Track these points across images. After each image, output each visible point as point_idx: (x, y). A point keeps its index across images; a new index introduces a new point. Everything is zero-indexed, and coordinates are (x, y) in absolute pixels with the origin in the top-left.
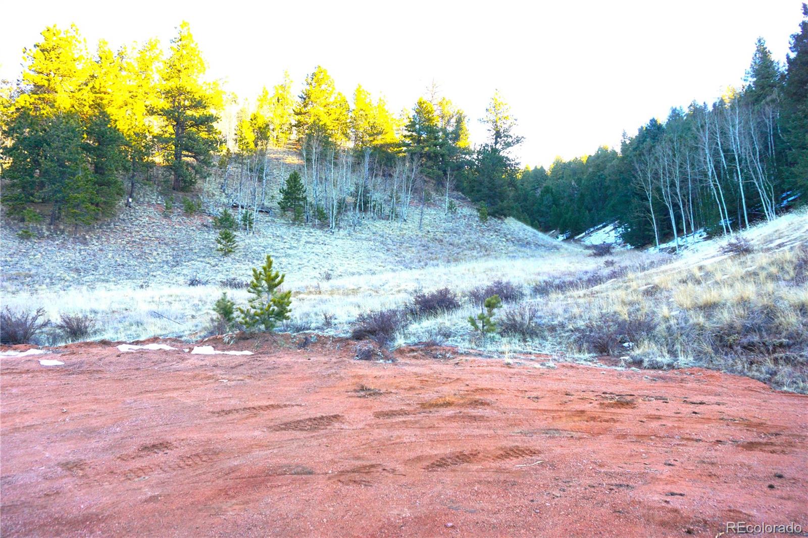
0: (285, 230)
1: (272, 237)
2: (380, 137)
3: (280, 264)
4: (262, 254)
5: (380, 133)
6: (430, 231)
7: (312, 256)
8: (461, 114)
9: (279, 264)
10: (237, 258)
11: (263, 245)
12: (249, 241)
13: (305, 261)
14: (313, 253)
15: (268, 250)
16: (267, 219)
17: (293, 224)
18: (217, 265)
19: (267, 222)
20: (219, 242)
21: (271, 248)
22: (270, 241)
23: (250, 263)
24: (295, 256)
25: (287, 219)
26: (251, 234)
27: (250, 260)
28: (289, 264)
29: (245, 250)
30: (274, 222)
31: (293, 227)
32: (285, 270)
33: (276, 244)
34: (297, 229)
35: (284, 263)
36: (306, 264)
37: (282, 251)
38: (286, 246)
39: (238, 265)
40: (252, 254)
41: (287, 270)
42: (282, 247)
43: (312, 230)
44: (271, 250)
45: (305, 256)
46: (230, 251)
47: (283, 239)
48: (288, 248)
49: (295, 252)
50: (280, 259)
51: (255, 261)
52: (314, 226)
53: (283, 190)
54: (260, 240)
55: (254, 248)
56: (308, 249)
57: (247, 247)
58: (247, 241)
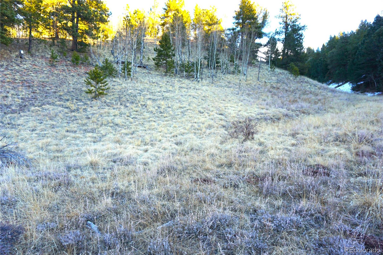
0: (159, 79)
1: (148, 83)
2: (215, 26)
3: (159, 107)
4: (138, 97)
5: (216, 23)
6: (267, 81)
7: (190, 99)
8: (266, 11)
9: (157, 108)
10: (108, 101)
11: (140, 88)
12: (126, 85)
13: (185, 104)
14: (190, 96)
15: (144, 93)
16: (144, 71)
17: (166, 75)
18: (78, 110)
19: (144, 73)
20: (89, 83)
21: (148, 91)
22: (147, 86)
23: (122, 107)
24: (172, 98)
25: (160, 72)
26: (130, 80)
27: (124, 103)
28: (169, 107)
29: (120, 93)
30: (150, 73)
31: (166, 77)
32: (165, 115)
33: (153, 88)
34: (169, 78)
35: (163, 107)
36: (188, 107)
37: (159, 94)
38: (163, 90)
39: (107, 109)
40: (127, 97)
41: (168, 115)
42: (159, 90)
43: (181, 80)
44: (148, 93)
45: (183, 99)
46: (100, 94)
47: (159, 84)
48: (164, 92)
49: (172, 95)
50: (158, 102)
51: (128, 104)
52: (182, 77)
53: (157, 49)
54: (137, 85)
55: (130, 91)
56: (183, 92)
57: (123, 90)
58: (124, 85)
